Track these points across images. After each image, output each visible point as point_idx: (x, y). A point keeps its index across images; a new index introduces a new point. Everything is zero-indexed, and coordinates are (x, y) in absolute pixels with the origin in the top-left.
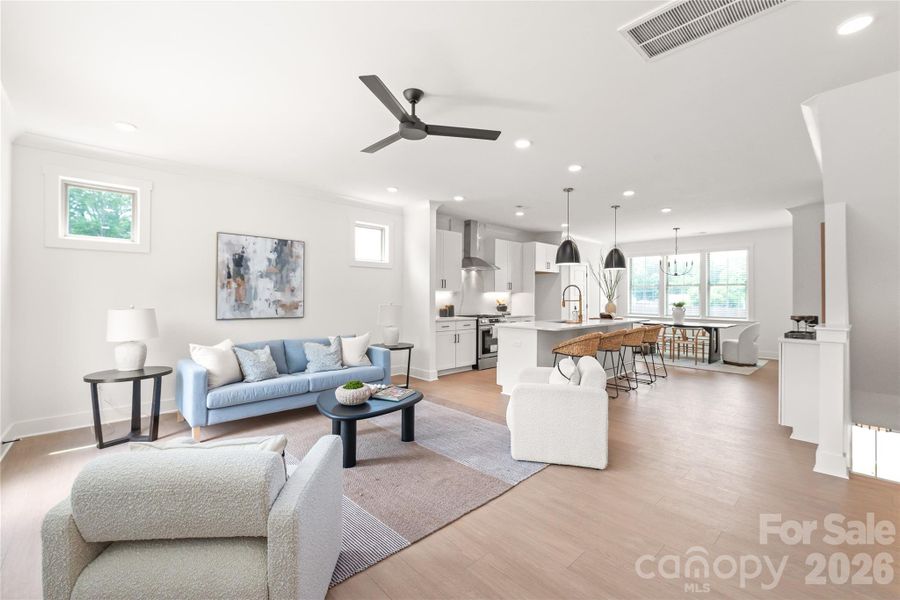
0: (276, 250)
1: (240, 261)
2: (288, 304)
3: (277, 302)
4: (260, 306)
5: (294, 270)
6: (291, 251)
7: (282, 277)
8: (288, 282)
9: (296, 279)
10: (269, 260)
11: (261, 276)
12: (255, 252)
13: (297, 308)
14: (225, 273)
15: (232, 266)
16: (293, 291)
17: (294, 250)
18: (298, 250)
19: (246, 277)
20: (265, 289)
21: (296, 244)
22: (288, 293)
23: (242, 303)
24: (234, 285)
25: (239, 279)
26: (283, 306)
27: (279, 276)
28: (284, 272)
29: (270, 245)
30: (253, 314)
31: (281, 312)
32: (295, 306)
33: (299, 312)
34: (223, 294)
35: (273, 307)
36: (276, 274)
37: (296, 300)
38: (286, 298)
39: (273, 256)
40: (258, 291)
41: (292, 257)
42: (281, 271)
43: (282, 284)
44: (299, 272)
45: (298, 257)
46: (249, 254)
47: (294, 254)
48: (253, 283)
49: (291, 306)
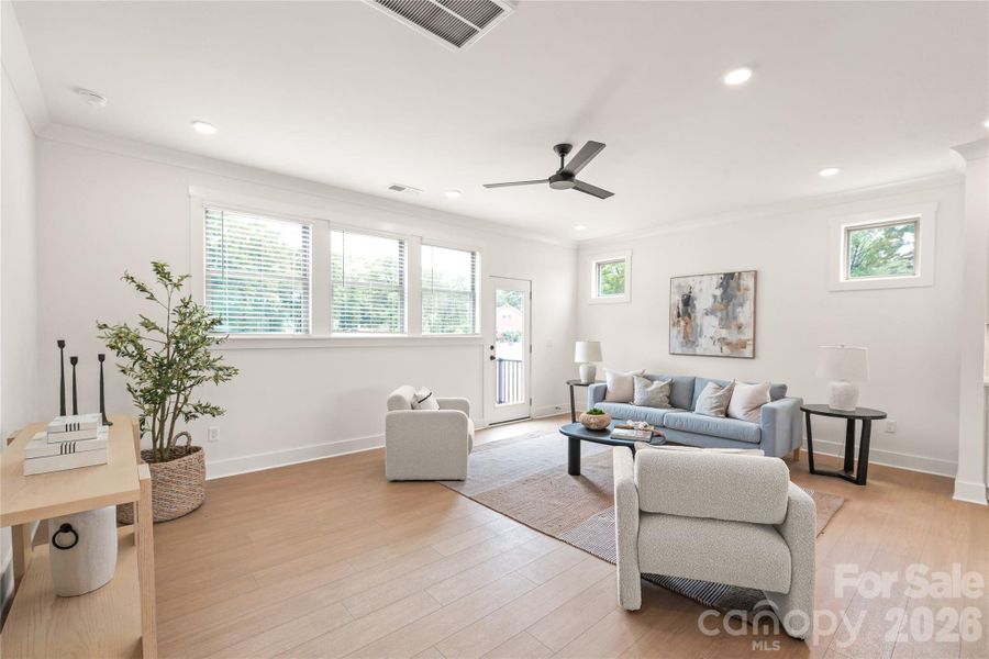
0: (721, 285)
1: (688, 301)
2: (734, 342)
3: (722, 340)
4: (704, 344)
5: (741, 305)
6: (738, 284)
7: (727, 314)
8: (735, 318)
9: (745, 315)
10: (715, 297)
11: (707, 314)
12: (701, 290)
13: (744, 347)
14: (675, 313)
15: (681, 306)
16: (740, 328)
17: (742, 282)
18: (748, 281)
19: (693, 316)
20: (710, 326)
21: (744, 276)
22: (734, 330)
23: (690, 339)
24: (682, 323)
25: (686, 318)
26: (728, 344)
27: (724, 312)
28: (730, 308)
29: (716, 281)
30: (699, 351)
31: (726, 351)
32: (743, 345)
33: (748, 352)
34: (675, 331)
35: (718, 345)
36: (721, 310)
37: (744, 338)
38: (733, 336)
39: (719, 292)
40: (704, 329)
41: (739, 290)
42: (726, 307)
43: (728, 320)
44: (748, 306)
45: (746, 289)
46: (695, 293)
47: (742, 288)
48: (698, 321)
49: (737, 344)
